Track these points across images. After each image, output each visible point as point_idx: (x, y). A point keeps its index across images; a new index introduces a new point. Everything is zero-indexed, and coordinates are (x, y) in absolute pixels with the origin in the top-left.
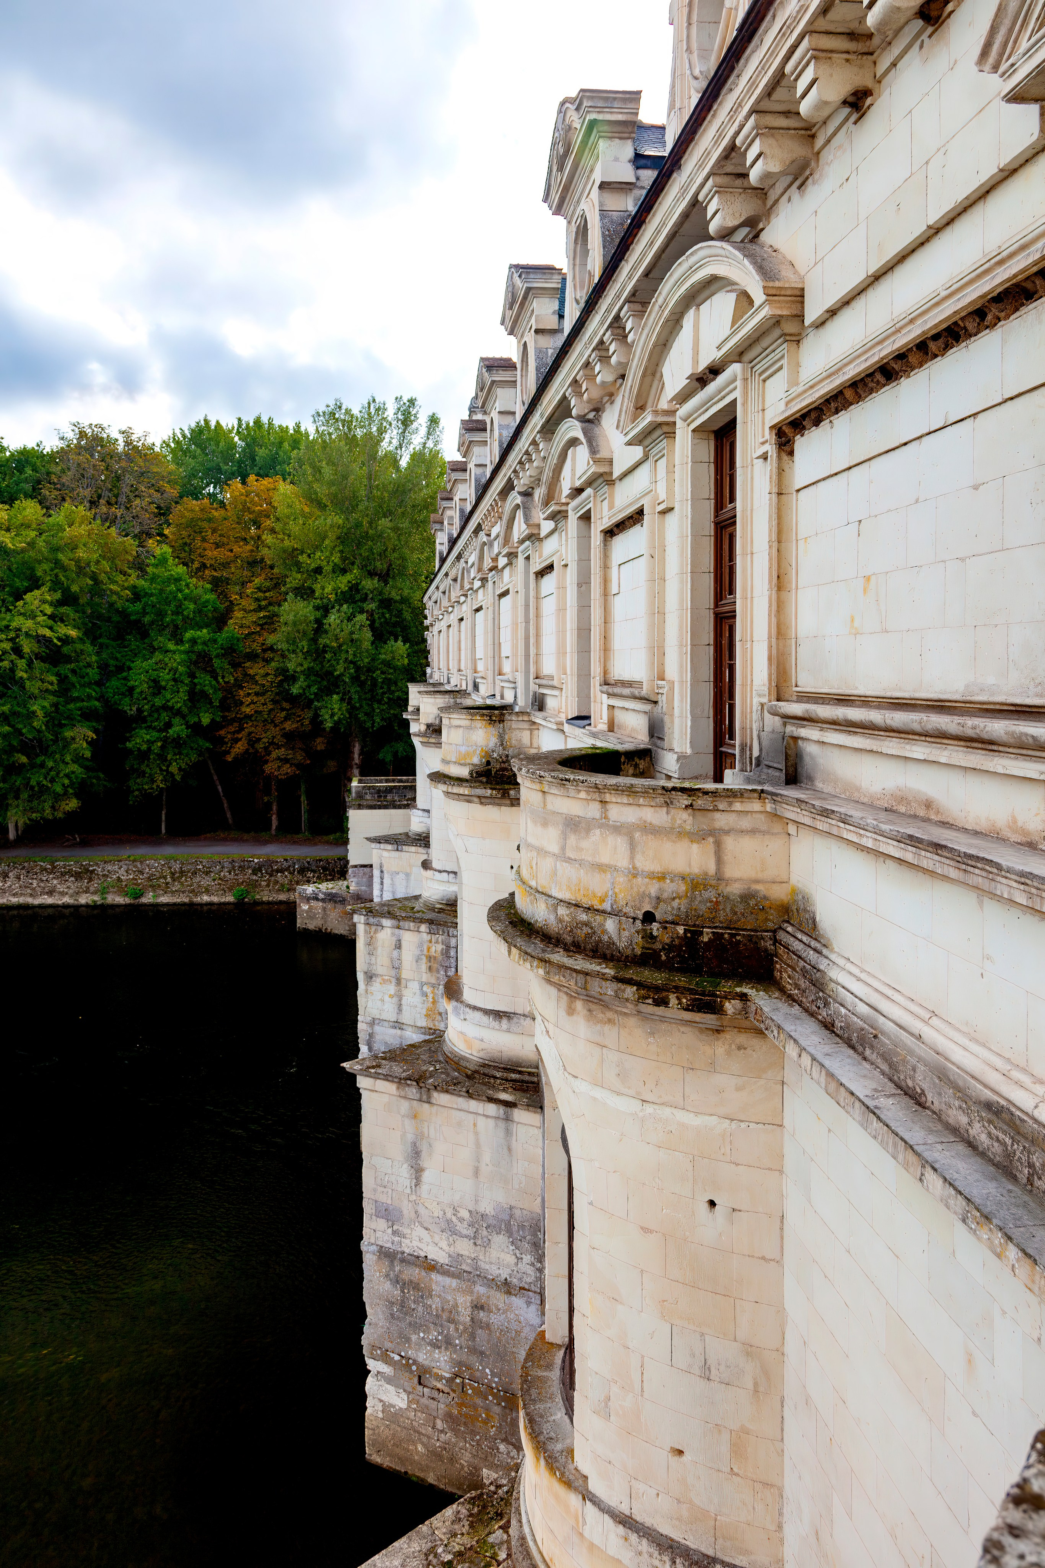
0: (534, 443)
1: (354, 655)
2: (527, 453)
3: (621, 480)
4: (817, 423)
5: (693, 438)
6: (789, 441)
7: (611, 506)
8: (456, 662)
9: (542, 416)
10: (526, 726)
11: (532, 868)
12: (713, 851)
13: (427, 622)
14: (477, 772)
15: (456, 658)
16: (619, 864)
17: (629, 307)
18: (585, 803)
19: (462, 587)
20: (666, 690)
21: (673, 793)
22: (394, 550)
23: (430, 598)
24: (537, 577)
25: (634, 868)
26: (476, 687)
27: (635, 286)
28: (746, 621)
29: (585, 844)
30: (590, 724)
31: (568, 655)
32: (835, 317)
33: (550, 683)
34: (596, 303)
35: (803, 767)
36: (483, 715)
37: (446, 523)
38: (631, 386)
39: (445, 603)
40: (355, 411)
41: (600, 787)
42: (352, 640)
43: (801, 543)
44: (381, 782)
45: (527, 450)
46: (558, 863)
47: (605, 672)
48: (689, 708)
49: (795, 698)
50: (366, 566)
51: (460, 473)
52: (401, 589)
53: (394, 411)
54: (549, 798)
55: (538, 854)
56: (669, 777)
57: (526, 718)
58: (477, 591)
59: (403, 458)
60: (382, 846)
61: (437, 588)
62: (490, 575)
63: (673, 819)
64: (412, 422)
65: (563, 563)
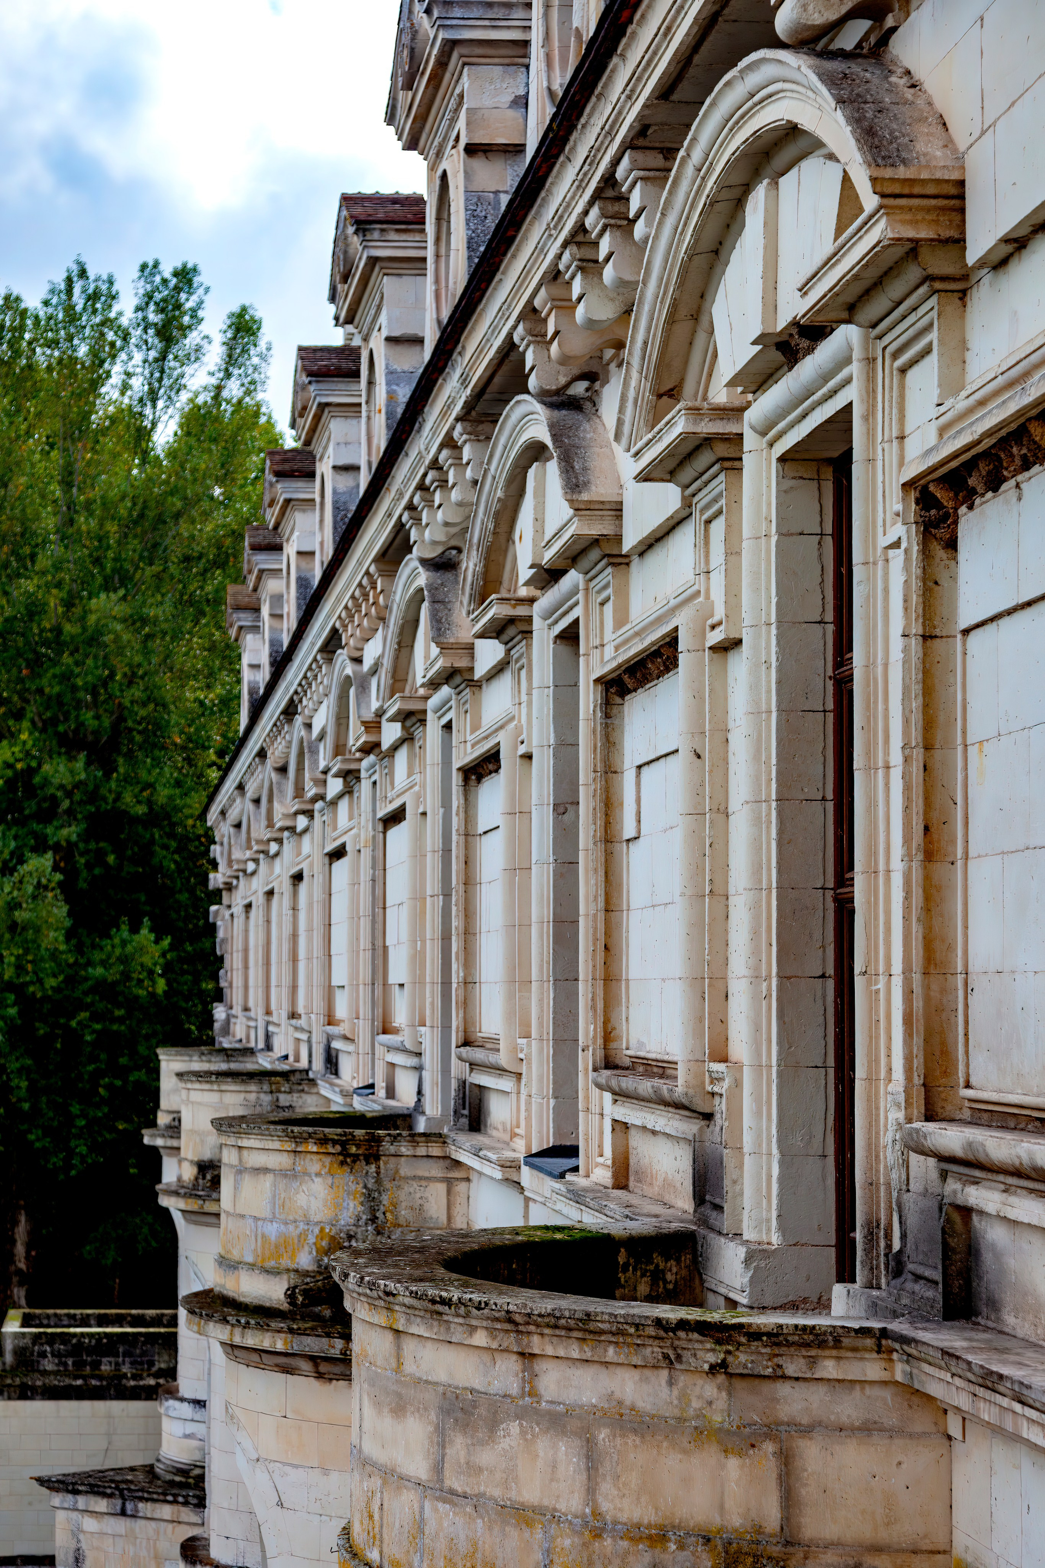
0: (449, 443)
1: (20, 968)
2: (435, 465)
3: (641, 554)
4: (994, 484)
5: (782, 477)
6: (947, 516)
7: (621, 619)
8: (285, 993)
9: (464, 380)
10: (436, 1170)
11: (371, 1517)
12: (774, 1476)
13: (217, 879)
14: (305, 1292)
15: (286, 980)
16: (562, 1506)
17: (633, 161)
18: (486, 1357)
19: (299, 791)
20: (726, 1084)
21: (682, 1334)
22: (131, 680)
23: (223, 813)
24: (466, 780)
25: (597, 1514)
26: (332, 1062)
27: (640, 117)
28: (876, 927)
29: (486, 1457)
30: (576, 1169)
31: (534, 985)
32: (1024, 252)
33: (492, 1058)
34: (566, 140)
35: (980, 1278)
36: (323, 1141)
37: (265, 611)
38: (646, 343)
39: (260, 831)
40: (32, 302)
41: (518, 1318)
42: (13, 927)
43: (972, 751)
44: (85, 1322)
45: (435, 460)
46: (427, 1505)
47: (608, 1036)
48: (774, 1131)
49: (966, 1114)
50: (54, 722)
51: (300, 484)
52: (151, 786)
53: (135, 302)
54: (409, 1346)
55: (385, 1482)
56: (732, 1304)
57: (435, 1151)
58: (334, 803)
59: (160, 427)
60: (82, 1501)
61: (241, 787)
62: (365, 764)
63: (684, 1397)
64: (185, 330)
65: (522, 749)
